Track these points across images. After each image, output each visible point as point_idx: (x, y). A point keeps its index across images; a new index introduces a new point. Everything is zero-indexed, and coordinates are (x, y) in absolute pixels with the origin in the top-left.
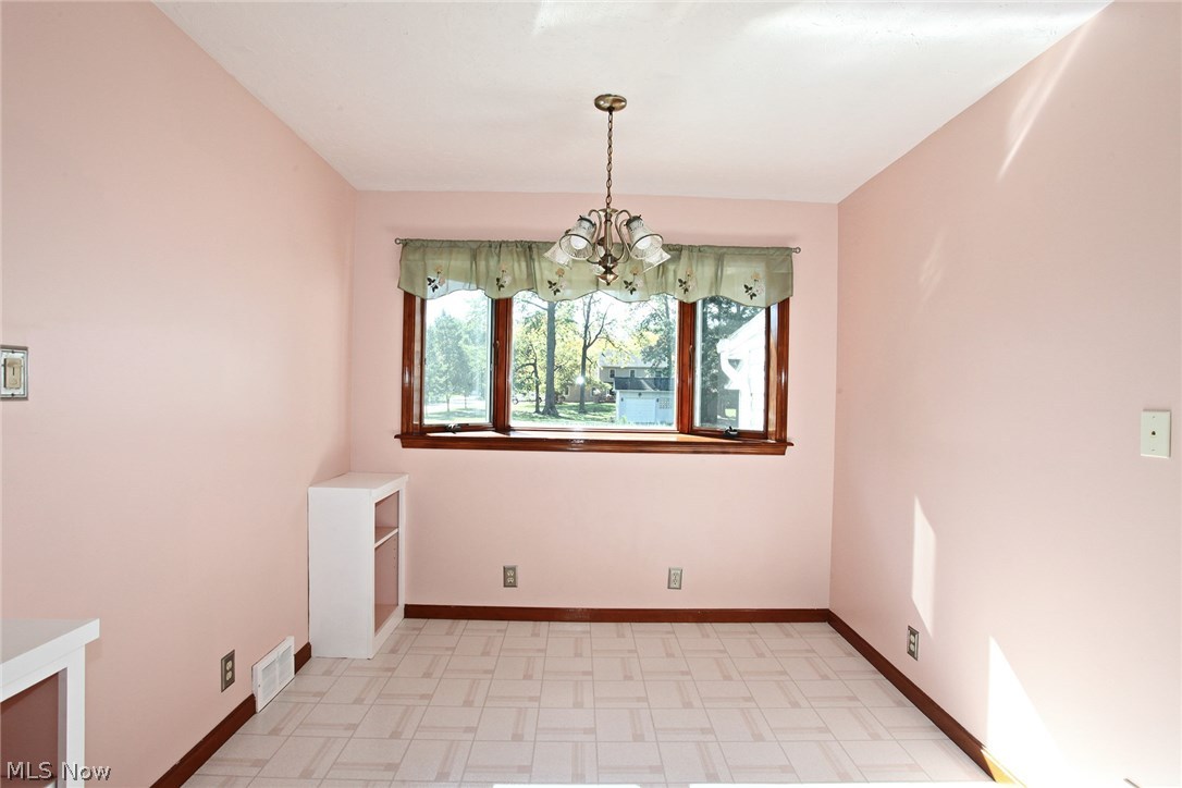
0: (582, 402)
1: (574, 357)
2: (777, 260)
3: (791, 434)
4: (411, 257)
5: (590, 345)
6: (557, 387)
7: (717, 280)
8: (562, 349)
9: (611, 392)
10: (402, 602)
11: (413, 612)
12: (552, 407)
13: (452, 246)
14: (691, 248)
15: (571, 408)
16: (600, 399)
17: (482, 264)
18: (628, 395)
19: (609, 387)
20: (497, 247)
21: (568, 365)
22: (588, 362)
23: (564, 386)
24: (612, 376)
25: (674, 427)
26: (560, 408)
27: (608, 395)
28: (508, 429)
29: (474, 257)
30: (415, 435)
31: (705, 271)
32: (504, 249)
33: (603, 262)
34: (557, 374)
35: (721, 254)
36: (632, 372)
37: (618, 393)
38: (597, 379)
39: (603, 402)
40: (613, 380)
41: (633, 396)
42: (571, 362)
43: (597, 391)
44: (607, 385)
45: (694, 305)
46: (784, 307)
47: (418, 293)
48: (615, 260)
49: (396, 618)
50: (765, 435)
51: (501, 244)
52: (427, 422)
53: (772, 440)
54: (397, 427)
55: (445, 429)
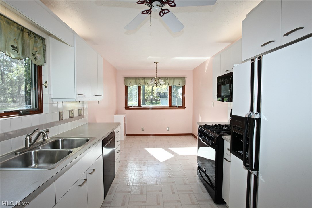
0: (152, 102)
1: (149, 90)
2: (183, 79)
3: (186, 106)
4: (126, 80)
5: (153, 87)
6: (145, 98)
7: (174, 82)
8: (146, 88)
9: (159, 99)
10: (126, 134)
11: (128, 135)
12: (145, 103)
13: (132, 78)
14: (169, 78)
15: (149, 103)
16: (157, 100)
17: (137, 81)
18: (163, 99)
19: (159, 97)
20: (139, 78)
21: (148, 92)
22: (153, 91)
23: (147, 97)
24: (159, 94)
25: (168, 106)
26: (146, 103)
27: (158, 99)
28: (141, 107)
29: (136, 80)
30: (127, 108)
31: (172, 81)
32: (141, 79)
33: (156, 84)
34: (145, 94)
35: (174, 78)
36: (165, 94)
37: (161, 99)
38: (156, 95)
39: (157, 101)
40: (159, 95)
41: (164, 99)
42: (149, 91)
43: (156, 99)
44: (158, 97)
45: (171, 86)
46: (184, 86)
47: (127, 85)
48: (157, 84)
49: (126, 136)
50: (182, 106)
51: (140, 78)
52: (128, 106)
53: (183, 107)
54: (125, 107)
55: (131, 107)
